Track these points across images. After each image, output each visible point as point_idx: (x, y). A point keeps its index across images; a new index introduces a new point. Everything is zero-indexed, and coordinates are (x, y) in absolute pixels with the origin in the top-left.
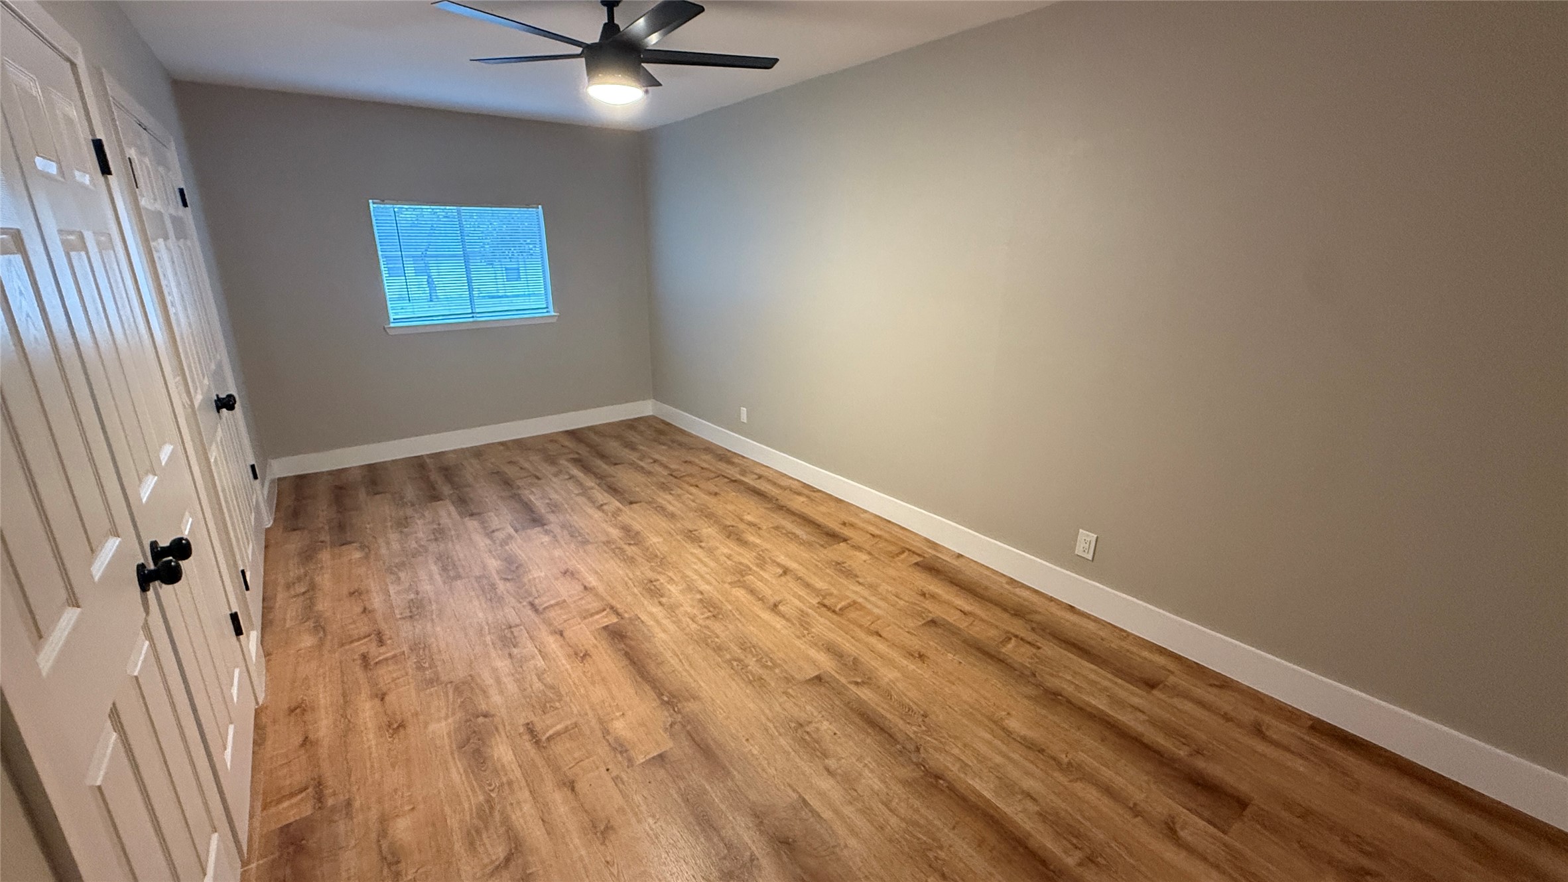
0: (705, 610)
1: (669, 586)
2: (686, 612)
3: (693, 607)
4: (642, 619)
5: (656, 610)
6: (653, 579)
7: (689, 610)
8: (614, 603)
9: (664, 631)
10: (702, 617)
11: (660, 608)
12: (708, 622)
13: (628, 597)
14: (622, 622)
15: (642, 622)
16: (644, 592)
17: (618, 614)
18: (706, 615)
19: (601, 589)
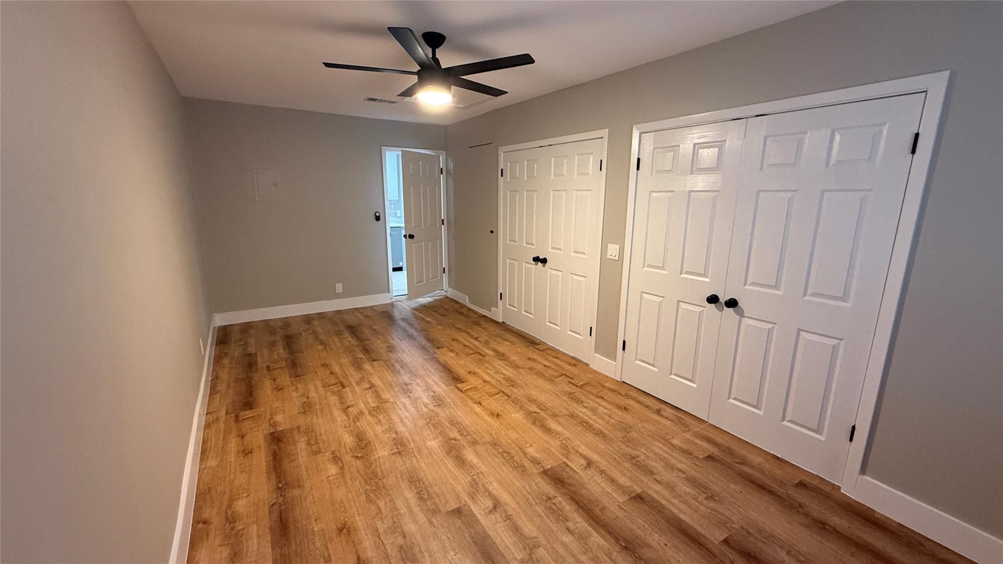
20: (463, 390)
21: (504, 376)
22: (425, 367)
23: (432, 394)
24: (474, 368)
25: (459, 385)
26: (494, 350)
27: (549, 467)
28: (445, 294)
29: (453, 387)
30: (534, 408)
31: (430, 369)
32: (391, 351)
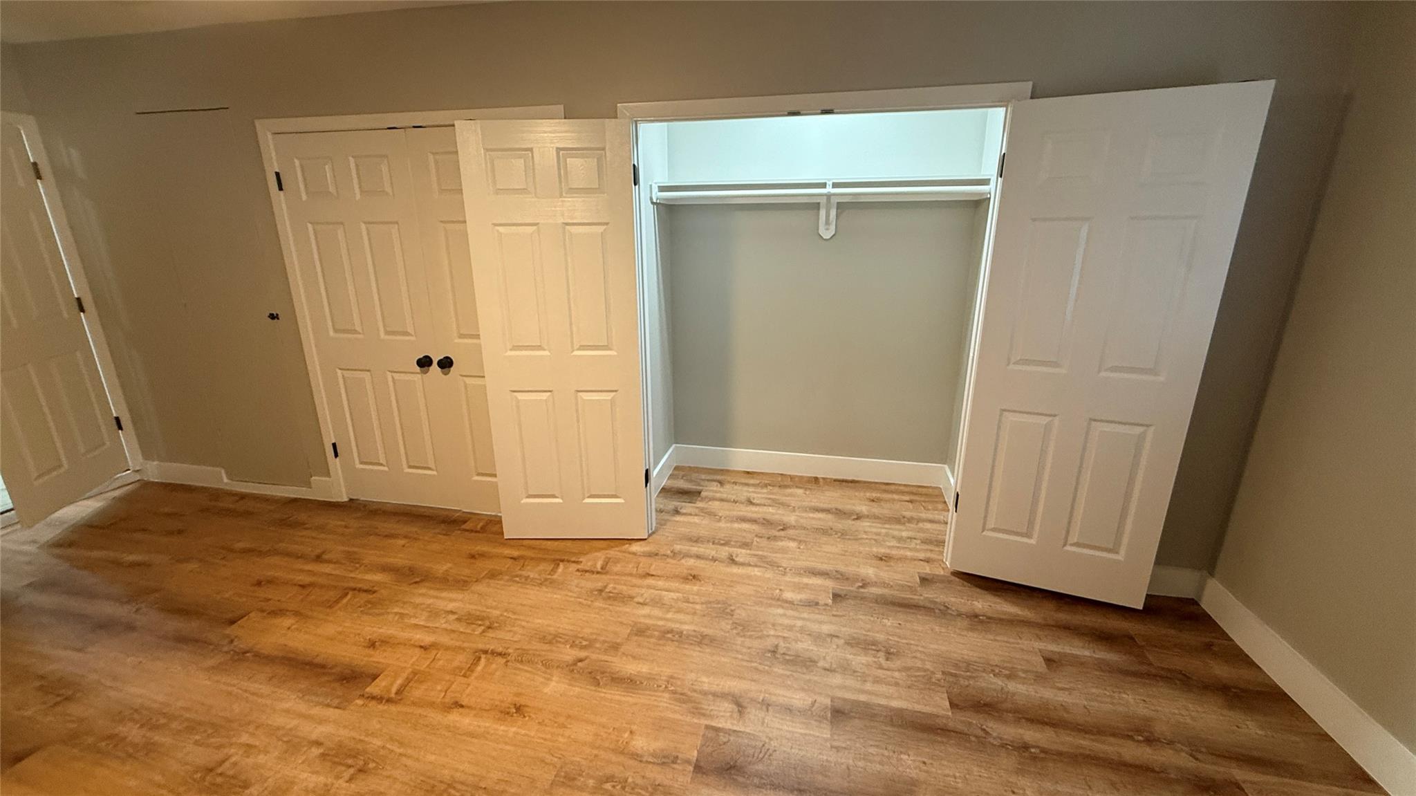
0: (231, 773)
1: (322, 779)
2: (266, 752)
3: (257, 767)
4: (332, 709)
5: (318, 732)
6: (362, 776)
7: (261, 759)
8: (393, 708)
9: (287, 711)
10: (233, 759)
11: (314, 737)
12: (219, 756)
13: (378, 726)
14: (359, 693)
15: (328, 706)
16: (359, 747)
17: (373, 698)
18: (227, 764)
19: (435, 717)
20: (393, 695)
21: (456, 616)
22: (235, 690)
23: (316, 751)
24: (372, 628)
25: (373, 689)
26: (385, 569)
27: (695, 753)
28: (138, 477)
29: (360, 702)
30: (569, 654)
31: (254, 687)
32: (67, 699)
